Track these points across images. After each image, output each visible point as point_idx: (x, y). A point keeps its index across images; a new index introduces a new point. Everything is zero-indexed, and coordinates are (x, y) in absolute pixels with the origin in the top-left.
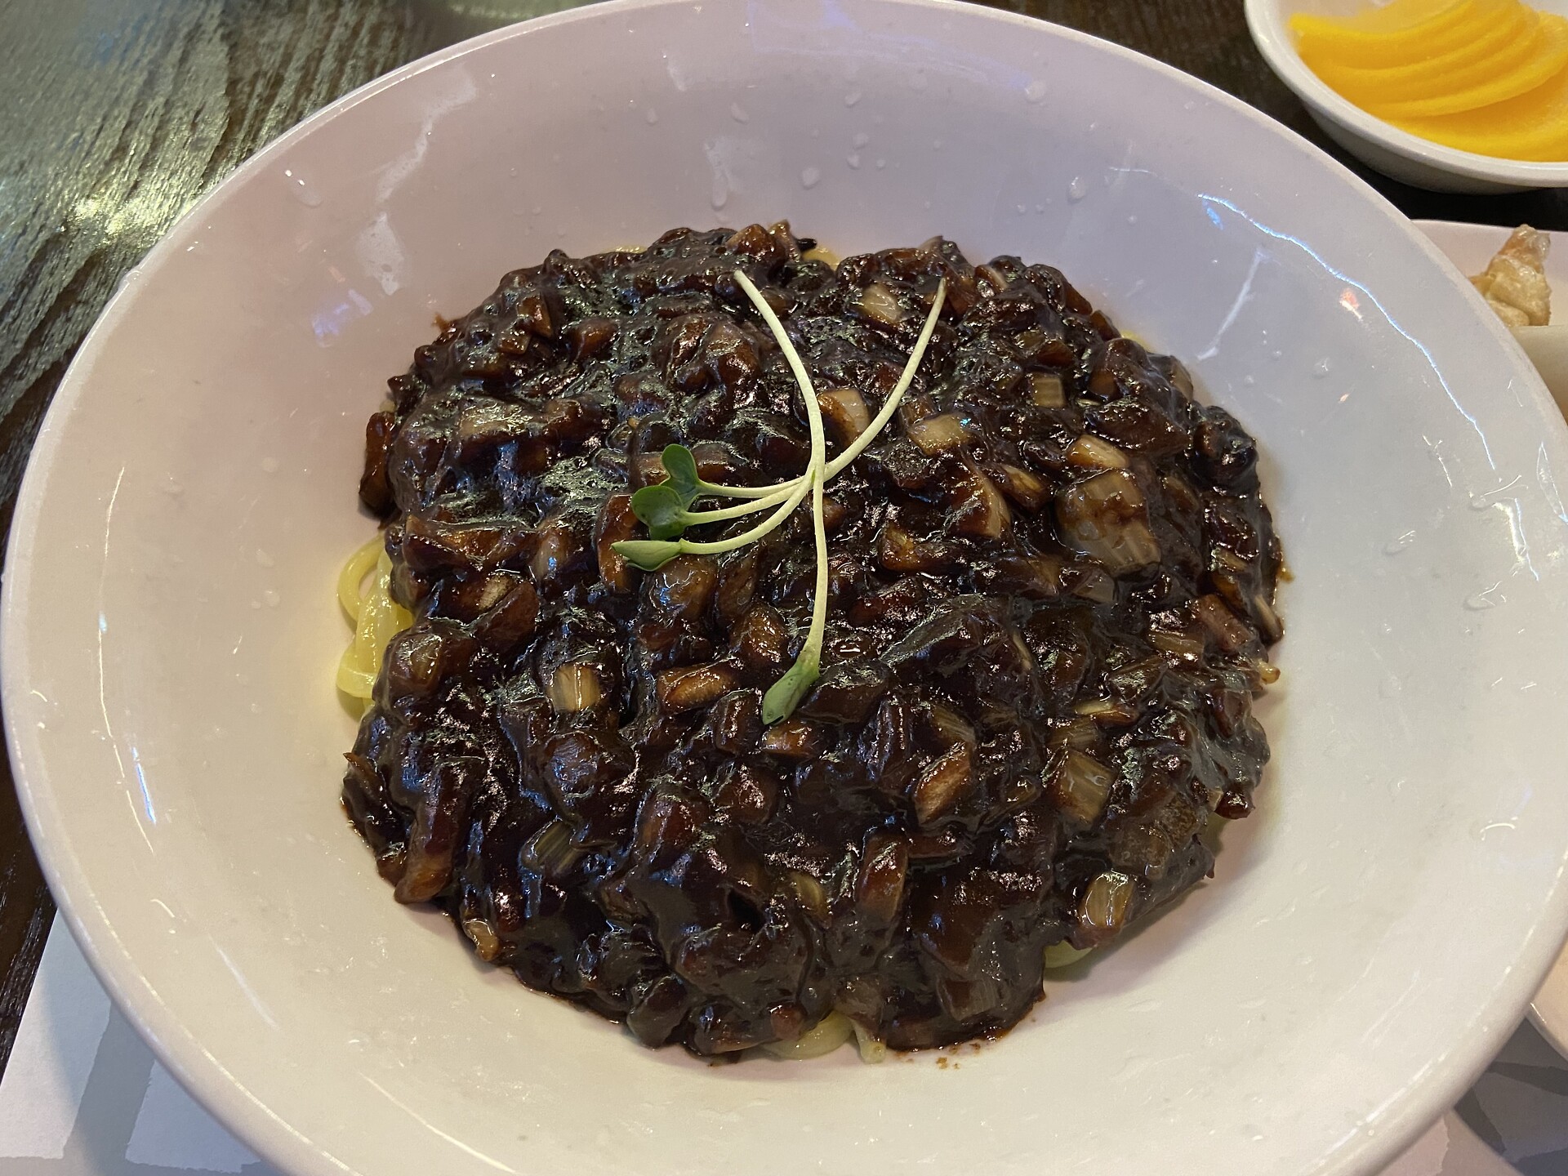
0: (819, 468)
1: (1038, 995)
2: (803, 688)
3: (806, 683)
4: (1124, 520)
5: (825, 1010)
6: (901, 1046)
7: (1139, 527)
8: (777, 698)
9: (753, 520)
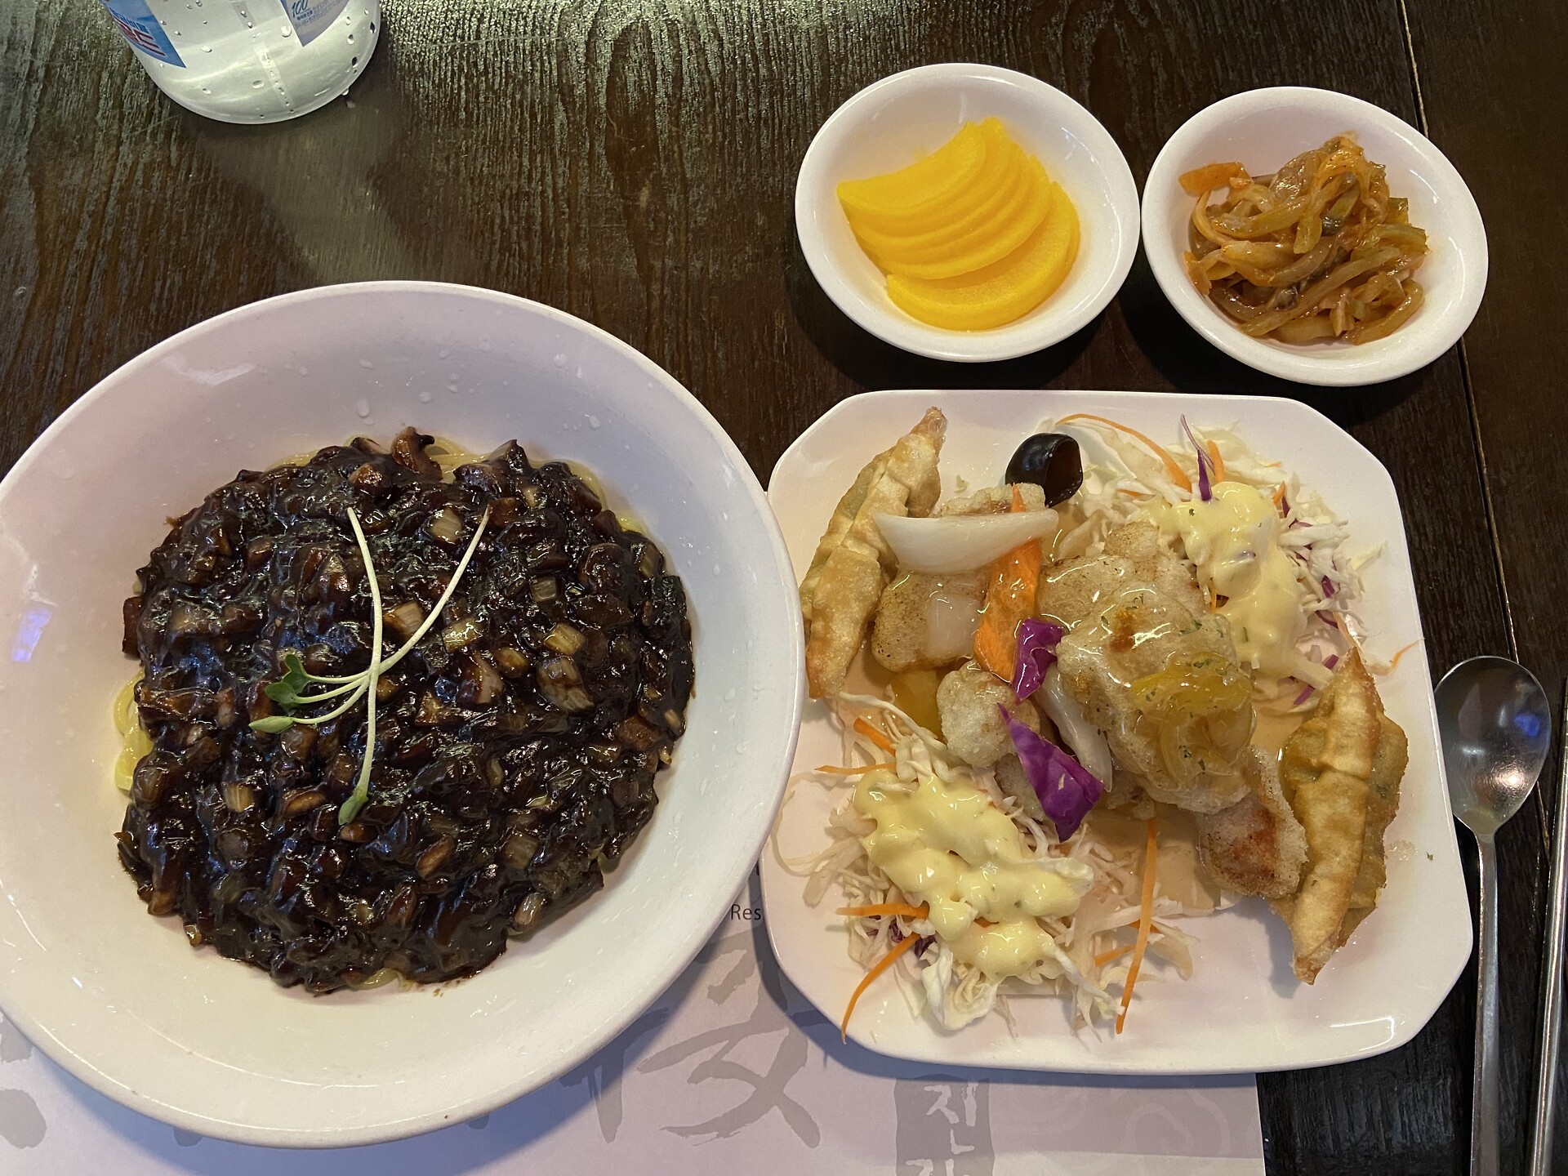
0: (377, 665)
1: (502, 949)
2: (358, 808)
3: (360, 805)
4: (568, 687)
5: (380, 966)
6: (423, 982)
7: (577, 690)
8: (347, 810)
9: (340, 700)
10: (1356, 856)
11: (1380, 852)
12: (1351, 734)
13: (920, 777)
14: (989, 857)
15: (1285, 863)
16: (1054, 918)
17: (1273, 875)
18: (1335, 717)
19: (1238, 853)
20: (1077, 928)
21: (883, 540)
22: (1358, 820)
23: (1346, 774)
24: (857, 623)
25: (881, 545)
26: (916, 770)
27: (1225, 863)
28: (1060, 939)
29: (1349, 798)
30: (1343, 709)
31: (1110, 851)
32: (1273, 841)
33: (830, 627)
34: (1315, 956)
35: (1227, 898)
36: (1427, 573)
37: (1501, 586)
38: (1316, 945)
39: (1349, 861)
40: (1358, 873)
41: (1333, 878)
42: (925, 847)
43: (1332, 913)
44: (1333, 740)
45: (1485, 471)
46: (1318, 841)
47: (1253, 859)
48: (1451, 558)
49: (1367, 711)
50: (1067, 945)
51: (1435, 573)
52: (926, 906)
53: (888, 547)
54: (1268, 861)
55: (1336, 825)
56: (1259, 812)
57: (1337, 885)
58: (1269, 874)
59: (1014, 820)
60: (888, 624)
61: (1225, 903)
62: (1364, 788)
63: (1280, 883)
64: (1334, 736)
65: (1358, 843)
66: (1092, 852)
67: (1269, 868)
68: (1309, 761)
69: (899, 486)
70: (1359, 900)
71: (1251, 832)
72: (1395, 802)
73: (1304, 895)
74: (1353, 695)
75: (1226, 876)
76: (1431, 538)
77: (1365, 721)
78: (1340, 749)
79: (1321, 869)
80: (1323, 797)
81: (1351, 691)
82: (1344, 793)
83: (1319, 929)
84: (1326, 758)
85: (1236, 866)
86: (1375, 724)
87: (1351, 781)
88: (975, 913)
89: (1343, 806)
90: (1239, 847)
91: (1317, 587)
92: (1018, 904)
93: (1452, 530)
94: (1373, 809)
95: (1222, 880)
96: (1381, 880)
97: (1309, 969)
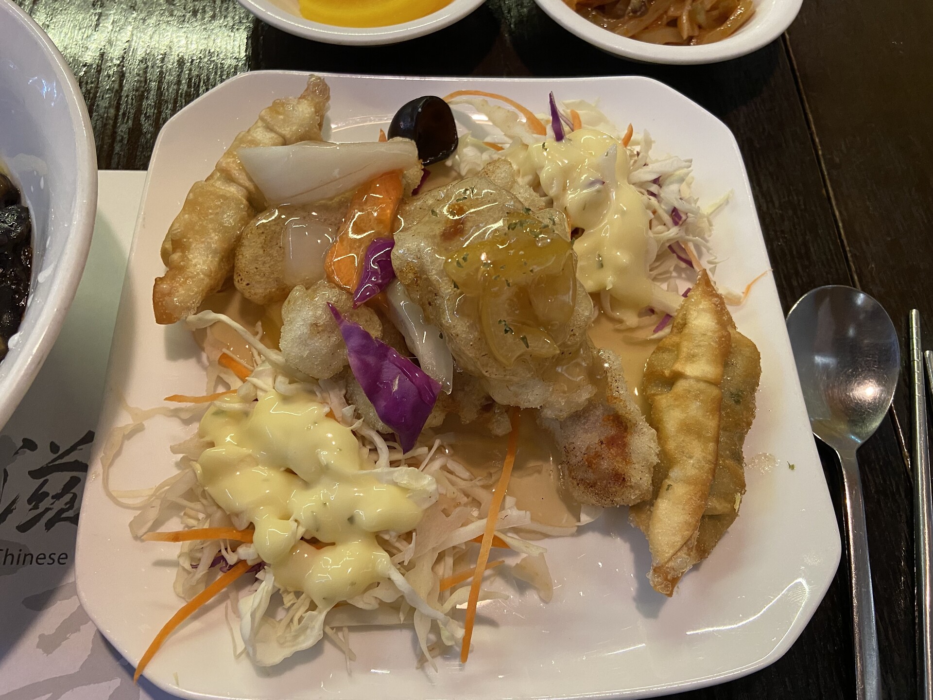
10: (710, 457)
11: (738, 458)
12: (702, 343)
13: (260, 394)
14: (324, 471)
15: (637, 466)
16: (393, 534)
17: (624, 479)
18: (686, 331)
19: (591, 461)
20: (417, 545)
21: (251, 180)
22: (711, 424)
23: (698, 379)
24: (215, 252)
25: (248, 184)
26: (256, 387)
27: (580, 475)
28: (398, 558)
29: (701, 401)
30: (694, 322)
31: (468, 470)
32: (625, 445)
33: (186, 256)
34: (671, 564)
35: (588, 514)
36: (776, 232)
37: (842, 241)
38: (672, 552)
39: (703, 463)
40: (714, 476)
41: (688, 481)
42: (257, 465)
43: (688, 517)
44: (685, 350)
45: (820, 153)
46: (671, 445)
47: (605, 465)
48: (796, 220)
49: (718, 323)
50: (406, 564)
51: (783, 232)
52: (251, 527)
53: (256, 187)
54: (620, 466)
55: (690, 429)
56: (609, 416)
57: (692, 487)
58: (620, 479)
59: (354, 433)
60: (247, 254)
61: (585, 519)
62: (715, 392)
63: (631, 487)
64: (686, 348)
65: (711, 446)
66: (444, 468)
67: (620, 471)
68: (663, 373)
69: (273, 135)
70: (717, 505)
71: (602, 438)
72: (750, 411)
73: (659, 500)
74: (703, 310)
75: (582, 487)
76: (777, 204)
77: (715, 332)
78: (692, 358)
79: (675, 473)
80: (677, 403)
81: (701, 307)
82: (696, 397)
83: (674, 535)
84: (678, 367)
85: (591, 476)
86: (725, 334)
87: (702, 386)
88: (301, 531)
89: (695, 410)
90: (592, 454)
91: (667, 218)
92: (351, 520)
93: (795, 198)
94: (727, 413)
95: (578, 493)
96: (741, 486)
97: (666, 579)
